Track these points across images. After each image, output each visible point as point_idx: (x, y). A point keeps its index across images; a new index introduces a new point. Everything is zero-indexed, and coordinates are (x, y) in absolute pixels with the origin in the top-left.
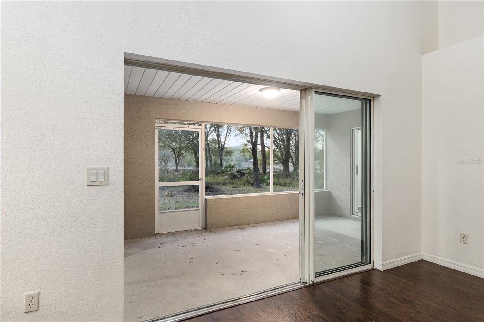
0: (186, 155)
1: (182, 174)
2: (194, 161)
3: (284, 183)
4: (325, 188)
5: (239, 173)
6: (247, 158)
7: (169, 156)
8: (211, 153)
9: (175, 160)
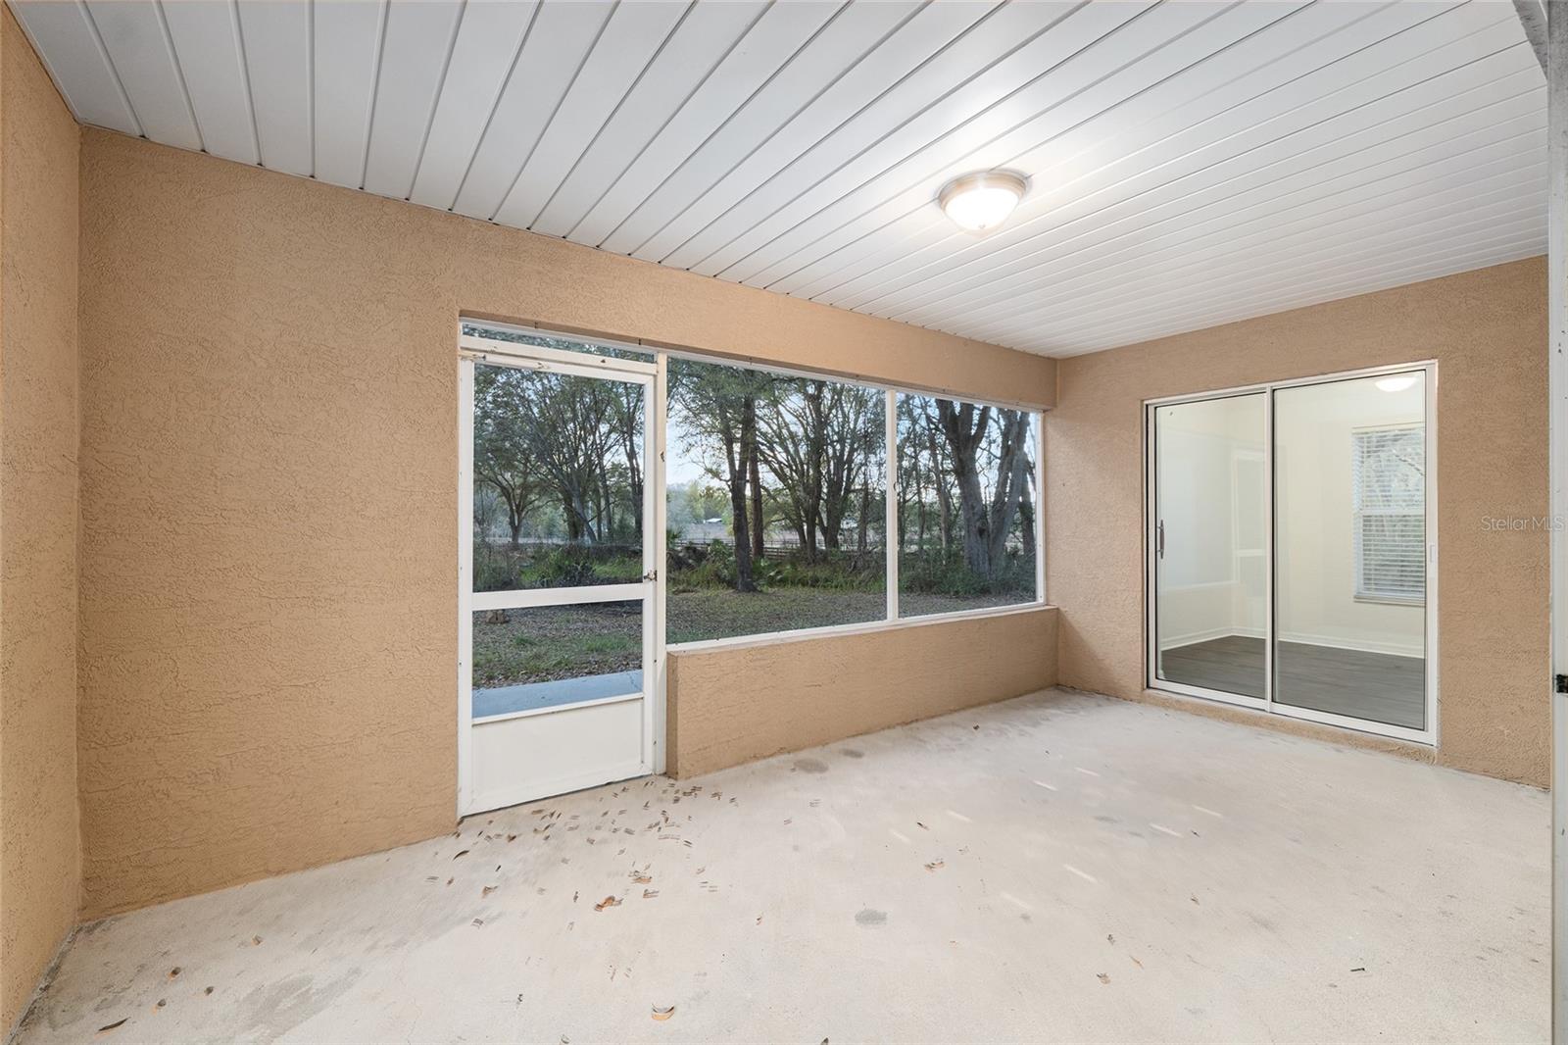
0: (541, 507)
1: (533, 557)
2: (565, 521)
3: (811, 577)
4: (1041, 599)
5: (692, 554)
6: (699, 516)
7: (494, 507)
8: (611, 500)
9: (510, 518)
